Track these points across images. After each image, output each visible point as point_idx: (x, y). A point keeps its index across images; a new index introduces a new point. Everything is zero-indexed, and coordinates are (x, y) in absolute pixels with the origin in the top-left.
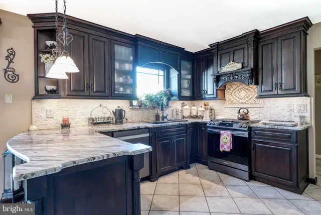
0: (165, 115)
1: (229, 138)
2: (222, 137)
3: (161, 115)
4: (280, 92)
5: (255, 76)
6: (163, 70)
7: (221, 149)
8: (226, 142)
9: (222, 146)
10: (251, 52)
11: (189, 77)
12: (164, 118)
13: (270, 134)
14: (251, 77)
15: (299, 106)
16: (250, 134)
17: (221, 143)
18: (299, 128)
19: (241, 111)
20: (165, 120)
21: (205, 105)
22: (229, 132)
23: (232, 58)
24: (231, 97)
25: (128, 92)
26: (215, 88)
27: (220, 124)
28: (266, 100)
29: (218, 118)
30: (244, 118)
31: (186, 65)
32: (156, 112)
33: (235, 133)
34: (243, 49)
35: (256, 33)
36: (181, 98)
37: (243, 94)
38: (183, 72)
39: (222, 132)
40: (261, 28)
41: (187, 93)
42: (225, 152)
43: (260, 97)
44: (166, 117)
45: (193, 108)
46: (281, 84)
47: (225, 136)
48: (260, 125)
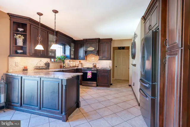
0: (64, 66)
1: (91, 73)
2: (88, 73)
3: (62, 66)
4: (105, 59)
5: (98, 53)
6: (63, 46)
7: (88, 78)
8: (89, 75)
9: (88, 76)
10: (98, 45)
11: (73, 50)
12: (64, 67)
13: (103, 71)
14: (97, 53)
15: (109, 63)
16: (97, 72)
17: (88, 75)
18: (109, 69)
19: (94, 64)
20: (64, 68)
21: (80, 62)
22: (91, 71)
23: (91, 45)
24: (89, 59)
25: (53, 55)
26: (84, 55)
27: (87, 69)
28: (100, 61)
29: (84, 67)
30: (95, 66)
31: (73, 45)
32: (60, 64)
33: (93, 72)
34: (95, 43)
35: (99, 39)
36: (71, 58)
37: (93, 58)
38: (72, 48)
39: (88, 71)
40: (101, 38)
41: (72, 57)
42: (89, 78)
43: (99, 60)
44: (65, 67)
45: (74, 63)
46: (105, 56)
47: (89, 73)
48: (99, 68)
